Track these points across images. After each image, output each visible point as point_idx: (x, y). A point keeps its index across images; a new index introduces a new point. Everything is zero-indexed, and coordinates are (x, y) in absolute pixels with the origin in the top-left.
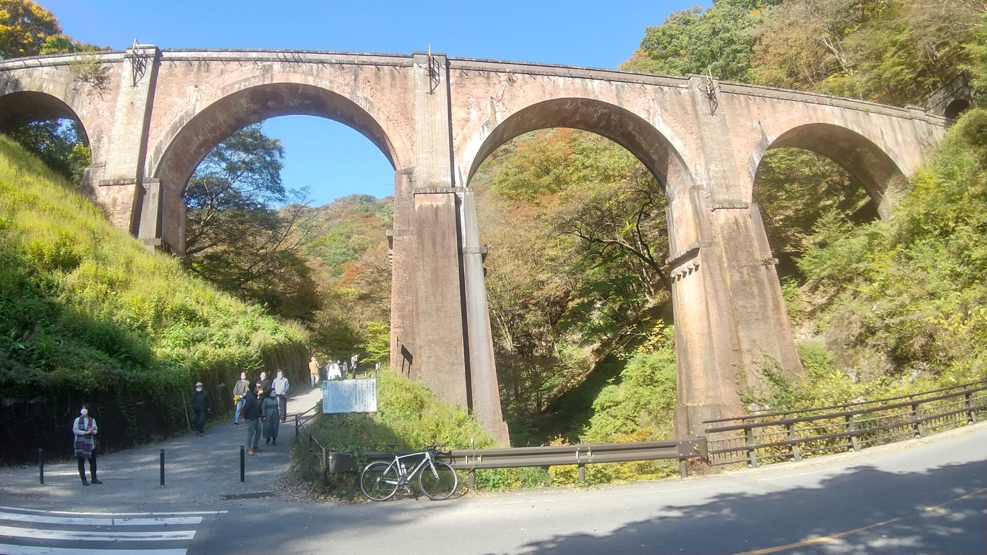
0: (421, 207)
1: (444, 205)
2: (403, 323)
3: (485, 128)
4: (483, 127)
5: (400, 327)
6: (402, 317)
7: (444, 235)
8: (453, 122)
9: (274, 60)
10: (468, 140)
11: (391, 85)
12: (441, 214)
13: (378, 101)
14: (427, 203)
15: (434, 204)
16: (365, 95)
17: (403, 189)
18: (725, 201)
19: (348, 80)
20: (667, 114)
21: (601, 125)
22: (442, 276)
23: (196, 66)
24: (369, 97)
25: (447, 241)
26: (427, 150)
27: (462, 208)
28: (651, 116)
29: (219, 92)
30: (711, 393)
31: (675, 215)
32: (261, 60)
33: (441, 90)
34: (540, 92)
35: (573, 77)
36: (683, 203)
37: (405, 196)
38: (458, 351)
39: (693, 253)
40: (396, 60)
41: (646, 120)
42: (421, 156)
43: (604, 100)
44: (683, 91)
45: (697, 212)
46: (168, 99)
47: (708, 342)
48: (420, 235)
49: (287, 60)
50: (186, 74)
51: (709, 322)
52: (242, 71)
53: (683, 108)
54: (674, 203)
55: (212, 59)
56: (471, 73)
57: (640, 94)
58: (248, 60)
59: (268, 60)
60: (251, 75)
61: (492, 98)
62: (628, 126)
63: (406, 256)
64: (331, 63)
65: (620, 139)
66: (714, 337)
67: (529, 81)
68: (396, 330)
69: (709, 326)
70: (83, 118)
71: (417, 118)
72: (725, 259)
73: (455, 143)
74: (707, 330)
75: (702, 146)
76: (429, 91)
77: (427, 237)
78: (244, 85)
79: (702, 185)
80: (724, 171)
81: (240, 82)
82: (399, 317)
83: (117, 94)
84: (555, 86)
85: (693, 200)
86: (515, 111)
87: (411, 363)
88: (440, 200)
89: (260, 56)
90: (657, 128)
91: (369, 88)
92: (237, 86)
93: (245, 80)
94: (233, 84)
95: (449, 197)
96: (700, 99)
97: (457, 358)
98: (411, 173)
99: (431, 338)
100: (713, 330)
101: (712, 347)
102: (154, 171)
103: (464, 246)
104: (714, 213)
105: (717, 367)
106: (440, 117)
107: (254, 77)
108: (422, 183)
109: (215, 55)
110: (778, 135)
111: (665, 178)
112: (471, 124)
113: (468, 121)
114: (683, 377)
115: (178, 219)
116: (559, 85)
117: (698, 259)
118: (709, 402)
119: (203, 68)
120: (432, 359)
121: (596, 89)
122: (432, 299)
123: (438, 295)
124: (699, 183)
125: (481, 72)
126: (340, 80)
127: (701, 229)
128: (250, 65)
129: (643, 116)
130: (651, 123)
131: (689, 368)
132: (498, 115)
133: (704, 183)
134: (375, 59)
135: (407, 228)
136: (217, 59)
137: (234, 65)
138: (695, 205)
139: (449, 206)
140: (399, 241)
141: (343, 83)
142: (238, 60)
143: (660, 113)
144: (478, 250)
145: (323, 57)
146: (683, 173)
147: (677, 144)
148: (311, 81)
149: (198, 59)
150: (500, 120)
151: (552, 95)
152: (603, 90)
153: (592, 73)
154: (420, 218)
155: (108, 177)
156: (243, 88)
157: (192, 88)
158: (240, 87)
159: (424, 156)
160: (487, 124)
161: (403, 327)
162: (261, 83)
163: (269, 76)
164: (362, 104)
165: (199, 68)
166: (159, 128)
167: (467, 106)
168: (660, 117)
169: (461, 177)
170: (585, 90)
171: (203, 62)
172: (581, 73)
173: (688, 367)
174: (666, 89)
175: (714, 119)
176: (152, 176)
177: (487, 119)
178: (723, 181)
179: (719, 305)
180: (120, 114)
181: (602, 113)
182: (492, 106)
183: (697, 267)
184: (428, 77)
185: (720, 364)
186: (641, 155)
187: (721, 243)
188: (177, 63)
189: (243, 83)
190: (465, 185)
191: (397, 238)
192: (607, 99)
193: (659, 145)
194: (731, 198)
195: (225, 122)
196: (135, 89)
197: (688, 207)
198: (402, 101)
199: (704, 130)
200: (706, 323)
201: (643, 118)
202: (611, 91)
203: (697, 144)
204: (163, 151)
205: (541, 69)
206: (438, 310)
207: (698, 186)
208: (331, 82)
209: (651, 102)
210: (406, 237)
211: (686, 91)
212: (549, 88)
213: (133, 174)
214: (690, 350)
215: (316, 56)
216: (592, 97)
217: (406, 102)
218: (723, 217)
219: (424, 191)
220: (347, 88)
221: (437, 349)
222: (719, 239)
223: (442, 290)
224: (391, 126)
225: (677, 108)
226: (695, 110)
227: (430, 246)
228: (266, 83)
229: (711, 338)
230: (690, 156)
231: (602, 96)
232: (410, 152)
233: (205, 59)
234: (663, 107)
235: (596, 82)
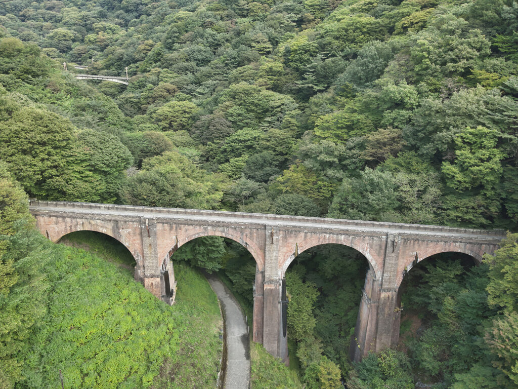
0: (266, 289)
3: (293, 256)
10: (286, 260)
11: (257, 238)
12: (273, 291)
13: (251, 244)
14: (269, 288)
15: (271, 288)
16: (246, 242)
17: (260, 279)
18: (387, 288)
19: (239, 235)
20: (372, 250)
23: (175, 228)
24: (248, 243)
26: (270, 267)
29: (187, 238)
32: (203, 225)
33: (276, 242)
34: (318, 241)
44: (383, 239)
45: (373, 290)
46: (165, 241)
48: (266, 299)
50: (170, 230)
52: (195, 229)
55: (181, 224)
57: (362, 241)
60: (199, 232)
61: (297, 243)
63: (260, 303)
67: (313, 236)
70: (127, 246)
71: (266, 254)
73: (281, 262)
76: (271, 243)
78: (197, 236)
80: (390, 276)
81: (195, 235)
82: (256, 323)
84: (325, 238)
86: (306, 249)
88: (273, 287)
91: (248, 238)
93: (197, 234)
94: (192, 235)
96: (389, 245)
98: (263, 273)
99: (267, 333)
102: (164, 269)
104: (380, 292)
106: (275, 253)
108: (267, 279)
110: (424, 258)
112: (287, 255)
113: (286, 253)
119: (178, 227)
121: (342, 239)
126: (236, 235)
127: (373, 296)
128: (198, 227)
129: (361, 251)
130: (363, 254)
132: (299, 251)
133: (380, 279)
137: (191, 227)
138: (373, 287)
139: (276, 289)
143: (369, 250)
148: (224, 235)
149: (175, 224)
150: (299, 253)
152: (345, 240)
154: (266, 293)
155: (147, 273)
157: (175, 236)
158: (195, 237)
160: (294, 254)
162: (203, 235)
163: (207, 232)
164: (245, 246)
166: (164, 253)
169: (281, 275)
170: (337, 240)
171: (177, 225)
174: (375, 238)
175: (393, 254)
176: (164, 271)
177: (294, 252)
178: (388, 280)
182: (297, 247)
184: (271, 237)
192: (346, 244)
194: (390, 287)
196: (150, 238)
199: (387, 259)
202: (349, 240)
204: (167, 261)
207: (377, 280)
208: (232, 235)
209: (366, 245)
210: (260, 296)
211: (385, 239)
212: (321, 239)
216: (340, 243)
218: (383, 294)
219: (268, 283)
224: (256, 254)
225: (378, 247)
226: (386, 250)
228: (206, 235)
230: (377, 268)
231: (344, 242)
232: (263, 265)
234: (371, 247)
235: (343, 236)
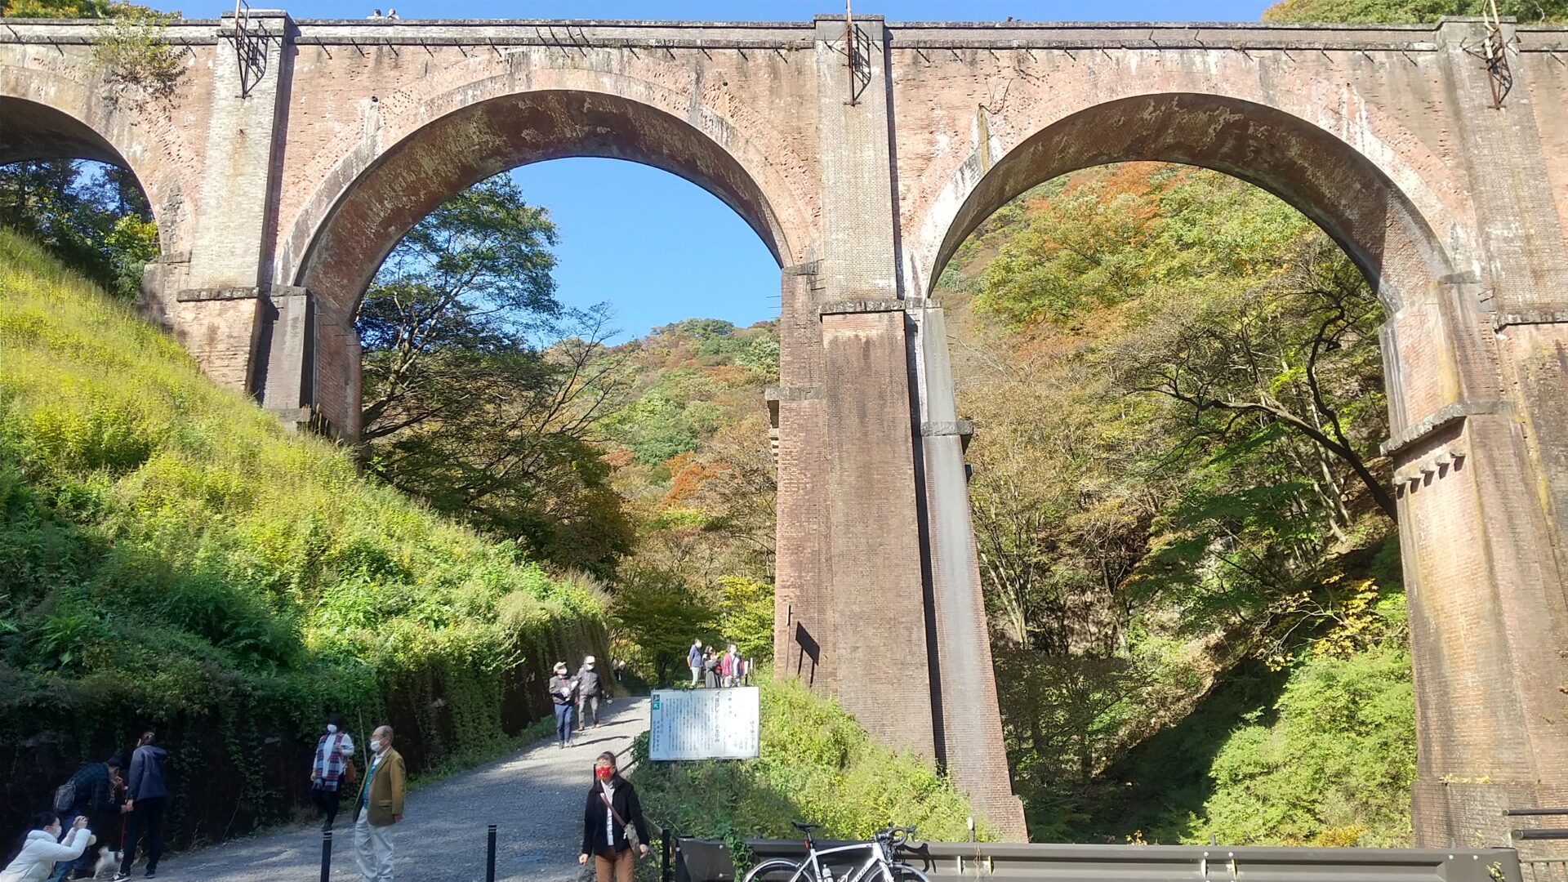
0: (834, 341)
1: (882, 337)
2: (800, 577)
3: (968, 173)
4: (961, 170)
5: (793, 586)
6: (798, 565)
7: (881, 397)
8: (899, 163)
9: (531, 43)
10: (931, 199)
11: (771, 89)
12: (876, 354)
13: (745, 123)
14: (850, 333)
15: (862, 335)
16: (719, 113)
17: (798, 305)
18: (1532, 306)
19: (683, 81)
20: (1382, 114)
21: (1225, 149)
22: (879, 481)
23: (373, 57)
24: (727, 117)
25: (887, 410)
26: (848, 224)
27: (918, 341)
28: (1344, 123)
29: (423, 109)
30: (1507, 756)
31: (1402, 345)
32: (505, 43)
33: (874, 96)
34: (1087, 87)
35: (1159, 48)
36: (1422, 317)
37: (802, 320)
38: (914, 636)
39: (1448, 430)
40: (779, 36)
41: (1332, 132)
42: (834, 237)
43: (1231, 93)
44: (1421, 59)
45: (1458, 337)
46: (317, 125)
47: (1493, 634)
48: (834, 398)
49: (558, 43)
50: (352, 73)
51: (1494, 586)
52: (467, 66)
53: (1423, 98)
54: (1399, 315)
55: (404, 43)
56: (936, 55)
57: (1317, 73)
58: (478, 43)
59: (518, 42)
60: (487, 75)
61: (981, 107)
62: (1288, 148)
63: (806, 441)
64: (647, 47)
65: (1267, 179)
66: (1509, 620)
67: (1062, 64)
68: (786, 592)
69: (1496, 597)
70: (135, 160)
71: (826, 157)
72: (1531, 441)
73: (905, 207)
74: (1489, 605)
75: (1471, 180)
76: (849, 99)
77: (848, 404)
78: (474, 96)
79: (1472, 272)
80: (1528, 238)
81: (463, 89)
82: (792, 565)
83: (209, 113)
84: (1121, 71)
85: (1447, 308)
86: (1031, 131)
87: (815, 660)
88: (872, 327)
89: (503, 35)
90: (1358, 148)
91: (727, 97)
92: (458, 97)
93: (475, 85)
94: (450, 94)
95: (891, 320)
96: (1465, 74)
97: (913, 654)
98: (814, 274)
99: (856, 608)
100: (1505, 606)
101: (1503, 646)
102: (294, 272)
103: (924, 419)
104: (1501, 336)
105: (1520, 693)
106: (872, 153)
107: (492, 79)
108: (837, 292)
109: (410, 32)
111: (1377, 260)
112: (936, 166)
113: (929, 159)
114: (1432, 714)
115: (346, 368)
116: (1129, 68)
117: (1463, 443)
118: (1503, 775)
119: (386, 60)
120: (859, 654)
121: (1214, 71)
122: (860, 528)
123: (871, 521)
124: (1462, 268)
125: (958, 52)
126: (668, 82)
127: (1468, 374)
128: (483, 54)
129: (1324, 123)
130: (1344, 139)
131: (1446, 693)
132: (995, 143)
133: (1476, 268)
134: (736, 35)
135: (807, 385)
136: (414, 43)
137: (451, 53)
138: (1453, 318)
139: (892, 339)
140: (790, 410)
141: (673, 87)
142: (456, 43)
143: (1364, 114)
144: (953, 428)
145: (631, 34)
146: (1423, 248)
147: (1407, 182)
148: (608, 86)
149: (376, 43)
150: (999, 154)
151: (1112, 90)
152: (1228, 71)
153: (1205, 36)
154: (833, 364)
155: (195, 284)
156: (470, 102)
157: (366, 102)
158: (465, 100)
159: (840, 236)
160: (970, 164)
161: (801, 587)
162: (507, 92)
163: (523, 75)
164: (714, 134)
165: (379, 61)
166: (303, 184)
167: (929, 127)
168: (1365, 122)
169: (915, 278)
170: (1189, 73)
171: (386, 48)
172: (1178, 37)
173: (1444, 690)
174: (1380, 57)
175: (1503, 118)
176: (290, 283)
177: (971, 152)
178: (1524, 260)
179: (1518, 548)
180: (218, 157)
181: (1228, 125)
182: (982, 124)
183: (1459, 462)
184: (847, 70)
185: (1527, 687)
186: (1318, 211)
187: (1522, 403)
188: (333, 49)
189: (470, 92)
190: (924, 295)
191: (788, 405)
192: (1240, 91)
193: (1364, 186)
194: (1546, 300)
195: (436, 172)
196: (247, 103)
197: (1436, 323)
198: (794, 123)
199: (1476, 146)
200: (1485, 591)
201: (1326, 129)
202: (1249, 71)
203: (1458, 178)
204: (313, 232)
205: (1088, 36)
206: (872, 550)
207: (1460, 275)
208: (649, 86)
209: (1344, 90)
210: (806, 402)
211: (1431, 56)
212: (1106, 76)
213: (250, 278)
214: (1445, 651)
215: (617, 33)
216: (1203, 90)
217: (801, 125)
218: (1524, 343)
219: (841, 309)
220: (681, 99)
221: (870, 632)
222: (1517, 394)
223: (880, 509)
224: (772, 176)
225: (1407, 99)
226: (1454, 101)
227: (853, 421)
228: (517, 90)
229: (1499, 625)
230: (1439, 206)
231: (1226, 86)
232: (811, 228)
233: (389, 42)
234: (1373, 98)
235: (1214, 55)
